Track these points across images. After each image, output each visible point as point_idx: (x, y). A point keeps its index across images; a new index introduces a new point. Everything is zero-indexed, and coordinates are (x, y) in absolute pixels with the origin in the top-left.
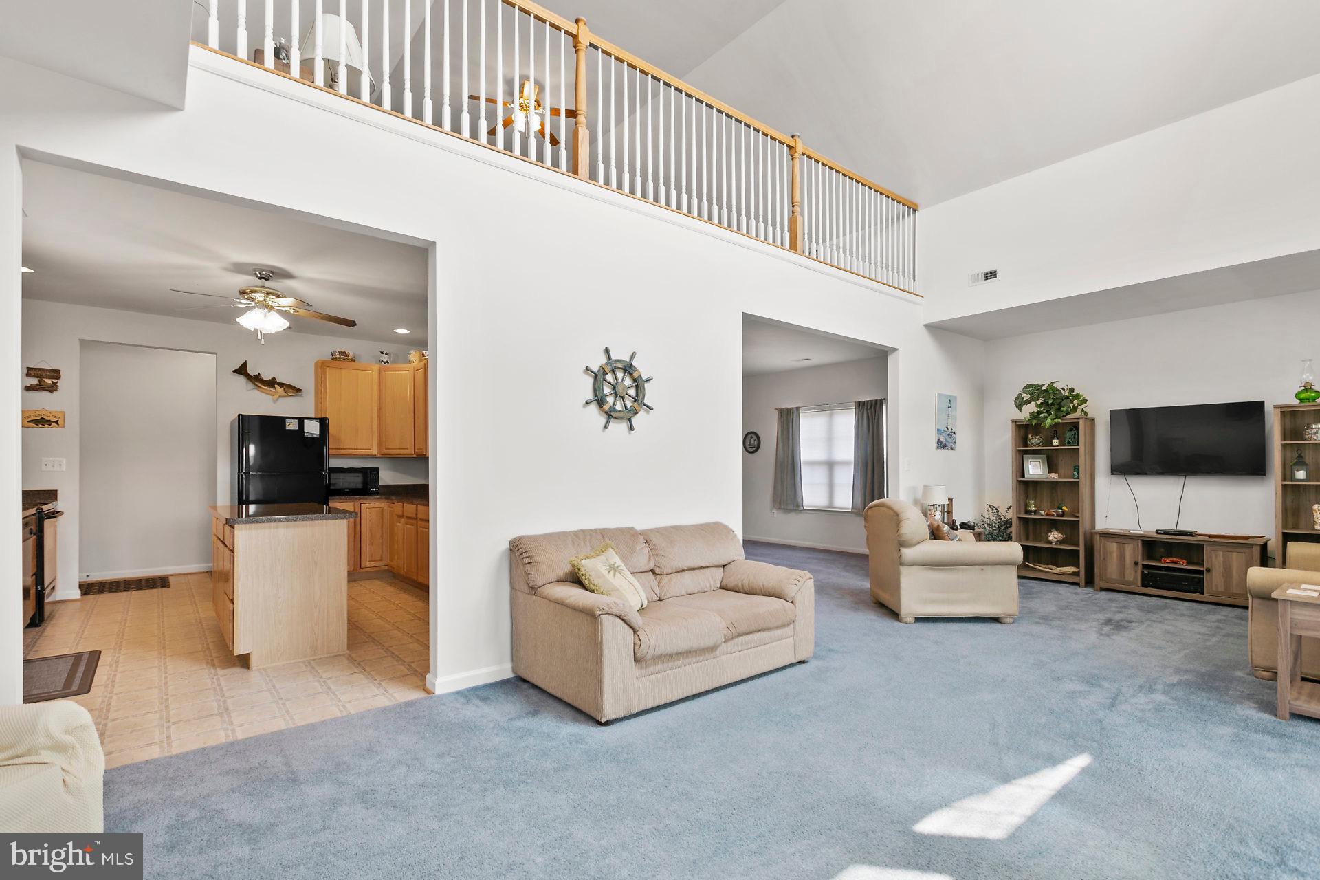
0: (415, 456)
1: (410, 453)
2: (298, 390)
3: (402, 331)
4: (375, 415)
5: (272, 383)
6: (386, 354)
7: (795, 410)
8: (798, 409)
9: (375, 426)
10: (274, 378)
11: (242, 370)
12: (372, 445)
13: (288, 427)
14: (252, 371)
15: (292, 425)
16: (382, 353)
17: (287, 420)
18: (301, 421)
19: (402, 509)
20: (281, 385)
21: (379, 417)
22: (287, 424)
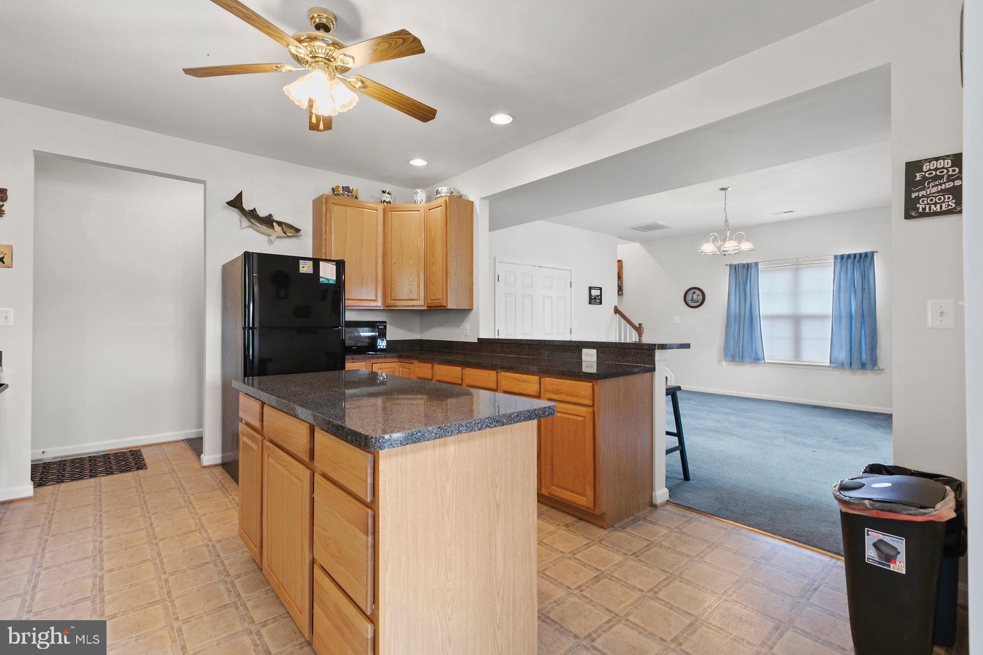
0: (425, 308)
1: (419, 304)
2: (298, 230)
3: (418, 163)
4: (380, 261)
5: (268, 221)
6: (389, 193)
7: (753, 266)
8: (756, 264)
9: (380, 274)
10: (270, 216)
11: (236, 203)
12: (377, 296)
13: (302, 270)
14: (247, 206)
15: (306, 268)
16: (384, 192)
17: (301, 261)
18: (316, 262)
19: (431, 371)
20: (280, 224)
21: (384, 263)
22: (301, 266)
